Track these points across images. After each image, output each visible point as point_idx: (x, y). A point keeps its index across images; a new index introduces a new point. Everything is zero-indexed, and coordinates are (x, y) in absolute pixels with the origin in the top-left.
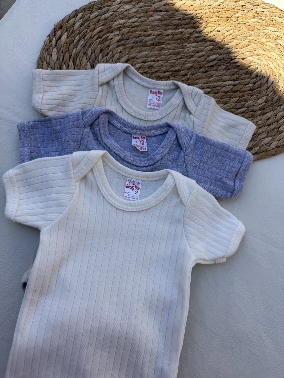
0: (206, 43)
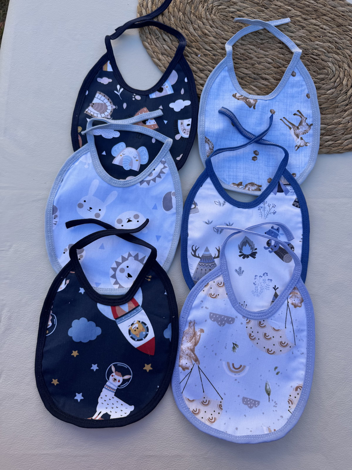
0: (303, 29)
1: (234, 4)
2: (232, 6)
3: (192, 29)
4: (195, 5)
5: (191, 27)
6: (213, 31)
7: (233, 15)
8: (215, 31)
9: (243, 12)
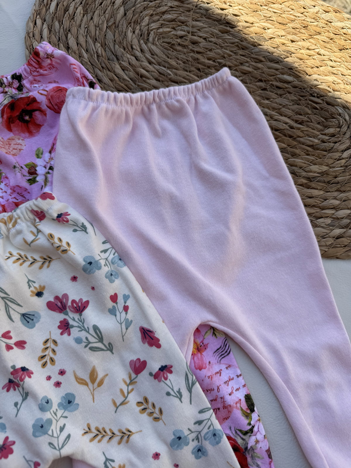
1: (183, 23)
2: (179, 27)
3: (118, 69)
4: (119, 29)
5: (118, 66)
6: (153, 69)
7: (183, 41)
8: (157, 70)
9: (198, 36)
